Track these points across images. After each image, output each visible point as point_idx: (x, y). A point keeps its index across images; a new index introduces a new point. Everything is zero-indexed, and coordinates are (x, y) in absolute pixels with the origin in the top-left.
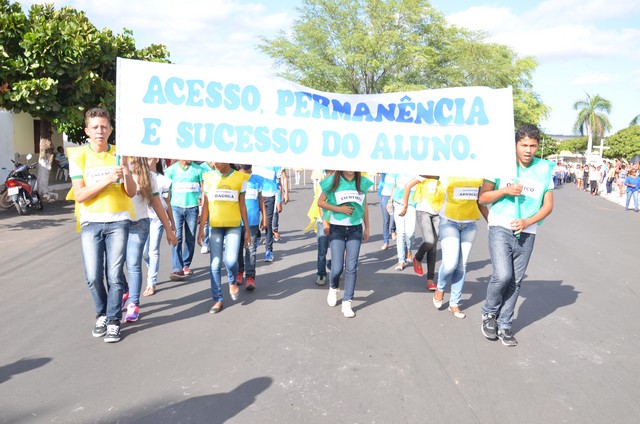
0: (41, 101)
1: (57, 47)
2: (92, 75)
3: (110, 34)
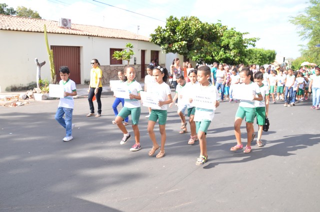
0: (182, 49)
1: (186, 30)
2: (198, 39)
3: (207, 24)
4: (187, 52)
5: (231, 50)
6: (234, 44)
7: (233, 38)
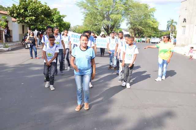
0: (31, 22)
1: (35, 10)
2: (43, 16)
4: (34, 23)
5: (54, 23)
6: (57, 19)
7: (56, 15)
